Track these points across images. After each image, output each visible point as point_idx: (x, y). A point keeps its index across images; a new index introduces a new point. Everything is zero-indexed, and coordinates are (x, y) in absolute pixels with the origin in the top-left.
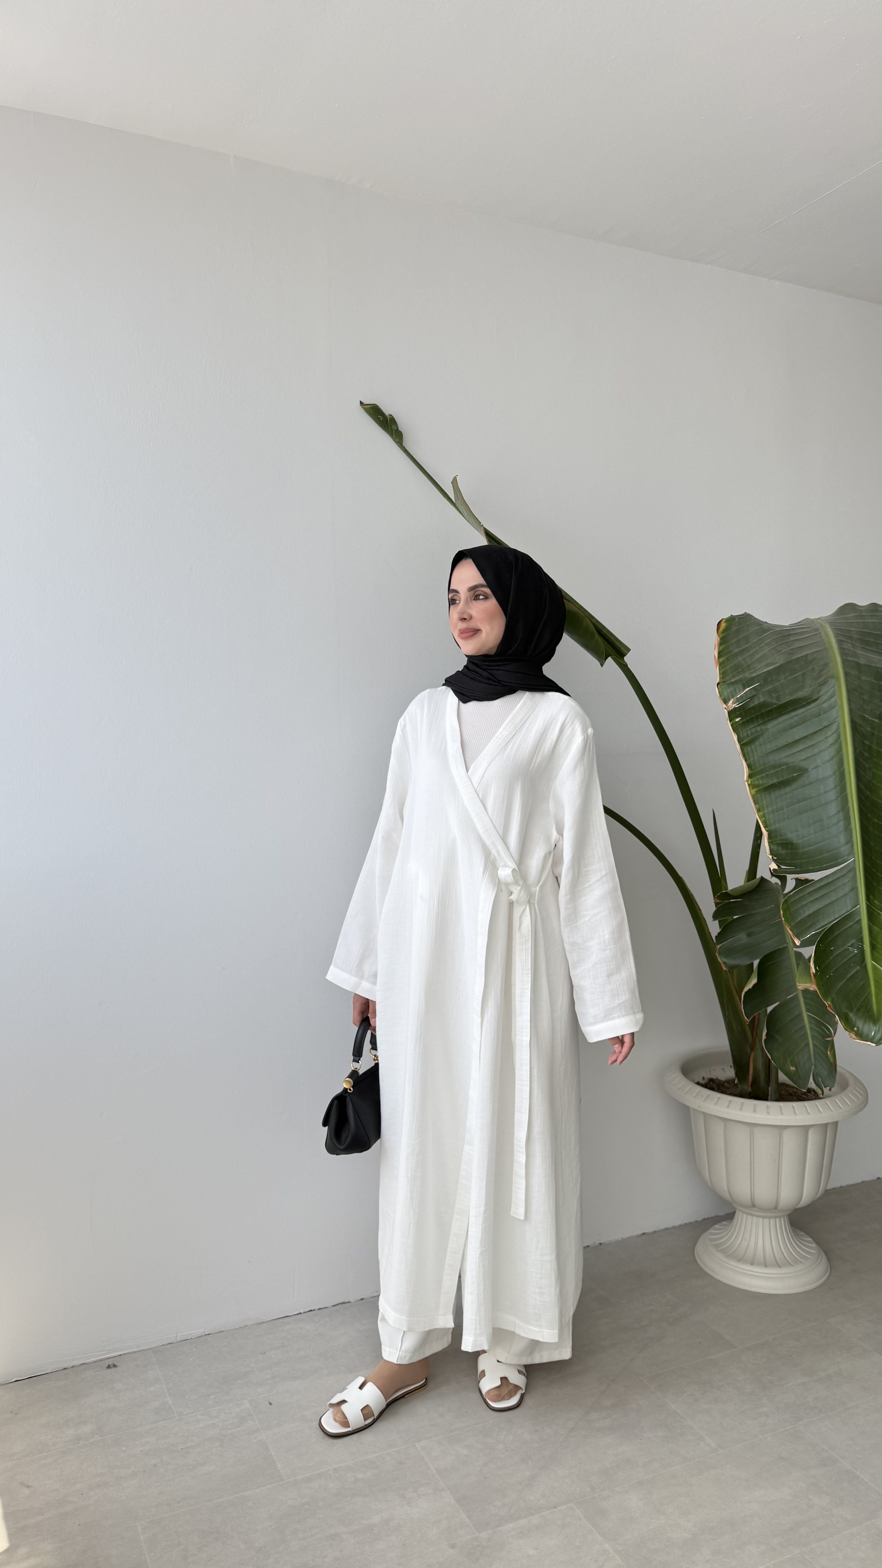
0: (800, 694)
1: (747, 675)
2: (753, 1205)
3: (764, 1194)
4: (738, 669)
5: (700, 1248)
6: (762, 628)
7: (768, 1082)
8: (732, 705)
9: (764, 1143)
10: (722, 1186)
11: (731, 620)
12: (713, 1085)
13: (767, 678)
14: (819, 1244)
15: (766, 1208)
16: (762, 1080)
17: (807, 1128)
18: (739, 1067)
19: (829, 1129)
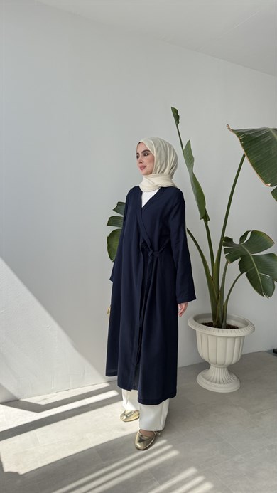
2: (216, 364)
3: (220, 359)
5: (198, 378)
9: (221, 343)
12: (206, 324)
14: (238, 378)
15: (220, 365)
16: (221, 322)
17: (235, 338)
18: (214, 315)
19: (242, 338)
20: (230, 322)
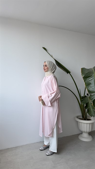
0: (90, 75)
1: (85, 73)
2: (84, 132)
3: (85, 130)
4: (83, 73)
5: (79, 136)
6: (86, 69)
7: (86, 119)
8: (83, 76)
9: (85, 125)
10: (81, 129)
11: (83, 68)
12: (80, 119)
13: (87, 74)
14: (92, 136)
15: (86, 132)
16: (85, 118)
17: (90, 123)
18: (83, 117)
19: (93, 124)
20: (88, 118)
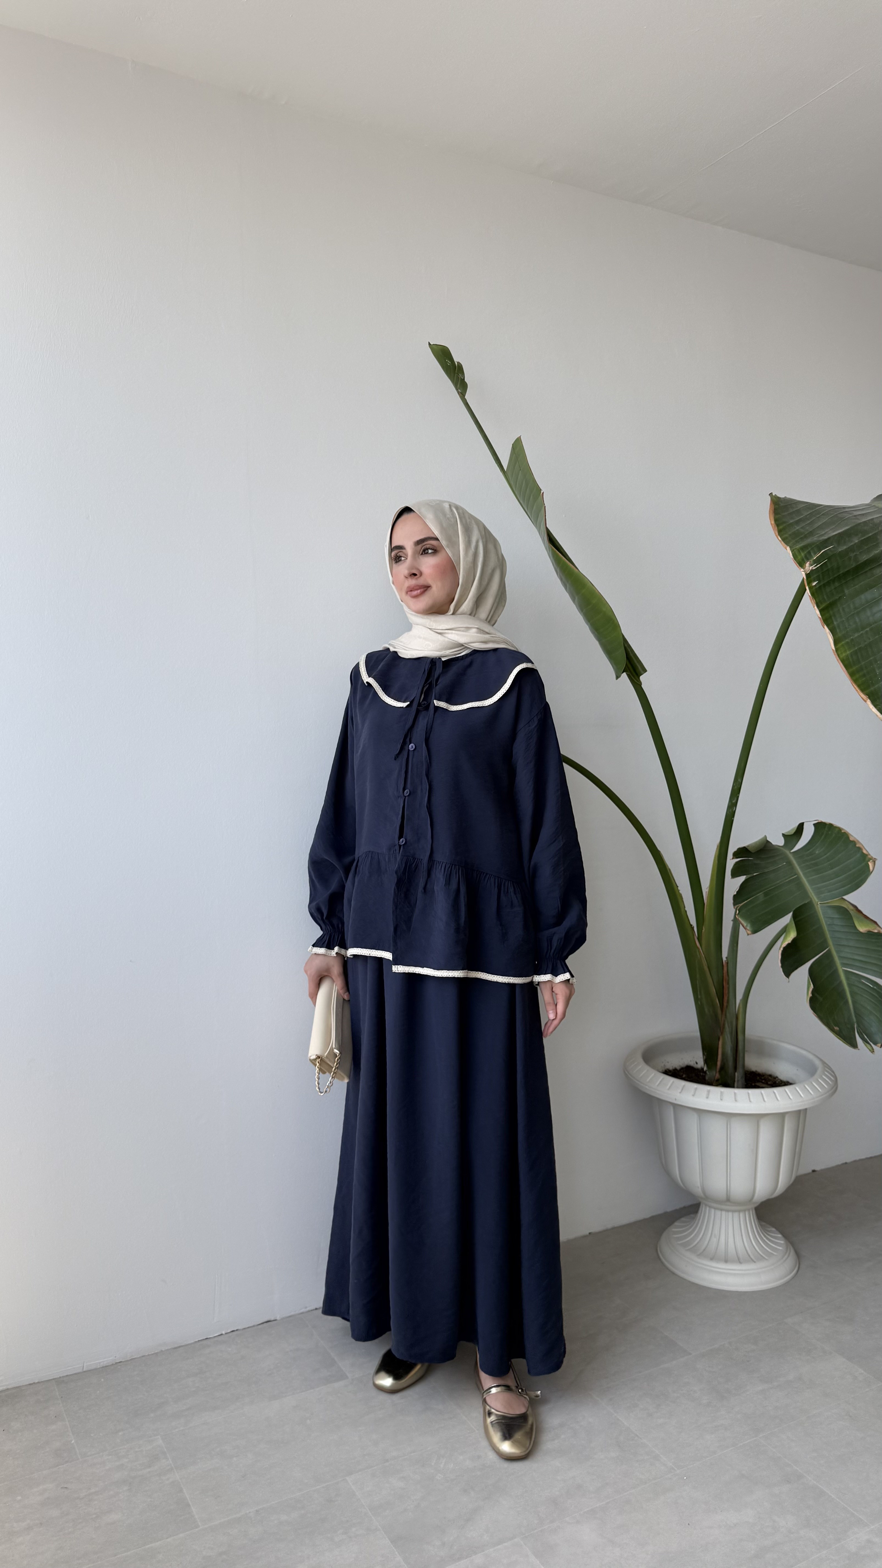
2: (728, 1200)
3: (739, 1188)
5: (664, 1247)
7: (736, 1069)
9: (740, 1133)
14: (786, 1236)
15: (738, 1203)
16: (730, 1066)
18: (709, 1051)
20: (753, 1063)
